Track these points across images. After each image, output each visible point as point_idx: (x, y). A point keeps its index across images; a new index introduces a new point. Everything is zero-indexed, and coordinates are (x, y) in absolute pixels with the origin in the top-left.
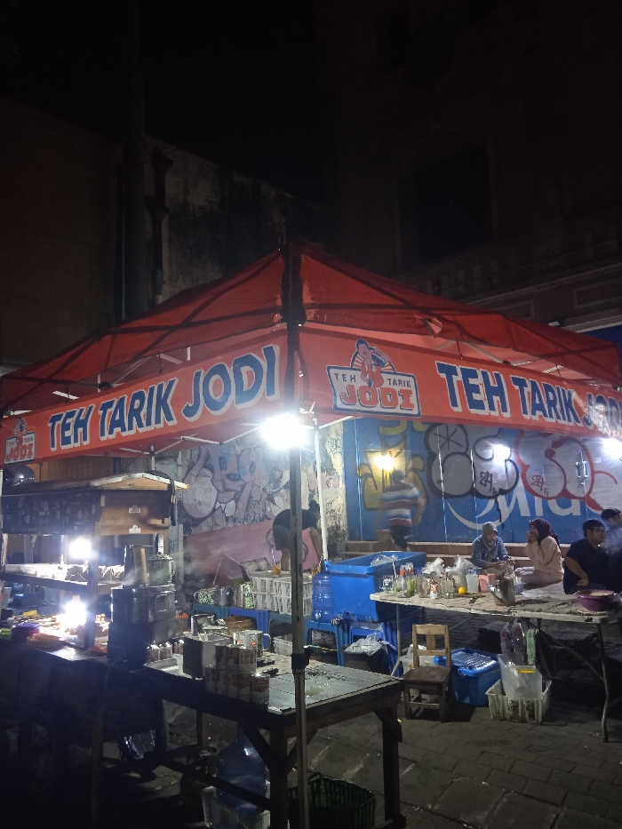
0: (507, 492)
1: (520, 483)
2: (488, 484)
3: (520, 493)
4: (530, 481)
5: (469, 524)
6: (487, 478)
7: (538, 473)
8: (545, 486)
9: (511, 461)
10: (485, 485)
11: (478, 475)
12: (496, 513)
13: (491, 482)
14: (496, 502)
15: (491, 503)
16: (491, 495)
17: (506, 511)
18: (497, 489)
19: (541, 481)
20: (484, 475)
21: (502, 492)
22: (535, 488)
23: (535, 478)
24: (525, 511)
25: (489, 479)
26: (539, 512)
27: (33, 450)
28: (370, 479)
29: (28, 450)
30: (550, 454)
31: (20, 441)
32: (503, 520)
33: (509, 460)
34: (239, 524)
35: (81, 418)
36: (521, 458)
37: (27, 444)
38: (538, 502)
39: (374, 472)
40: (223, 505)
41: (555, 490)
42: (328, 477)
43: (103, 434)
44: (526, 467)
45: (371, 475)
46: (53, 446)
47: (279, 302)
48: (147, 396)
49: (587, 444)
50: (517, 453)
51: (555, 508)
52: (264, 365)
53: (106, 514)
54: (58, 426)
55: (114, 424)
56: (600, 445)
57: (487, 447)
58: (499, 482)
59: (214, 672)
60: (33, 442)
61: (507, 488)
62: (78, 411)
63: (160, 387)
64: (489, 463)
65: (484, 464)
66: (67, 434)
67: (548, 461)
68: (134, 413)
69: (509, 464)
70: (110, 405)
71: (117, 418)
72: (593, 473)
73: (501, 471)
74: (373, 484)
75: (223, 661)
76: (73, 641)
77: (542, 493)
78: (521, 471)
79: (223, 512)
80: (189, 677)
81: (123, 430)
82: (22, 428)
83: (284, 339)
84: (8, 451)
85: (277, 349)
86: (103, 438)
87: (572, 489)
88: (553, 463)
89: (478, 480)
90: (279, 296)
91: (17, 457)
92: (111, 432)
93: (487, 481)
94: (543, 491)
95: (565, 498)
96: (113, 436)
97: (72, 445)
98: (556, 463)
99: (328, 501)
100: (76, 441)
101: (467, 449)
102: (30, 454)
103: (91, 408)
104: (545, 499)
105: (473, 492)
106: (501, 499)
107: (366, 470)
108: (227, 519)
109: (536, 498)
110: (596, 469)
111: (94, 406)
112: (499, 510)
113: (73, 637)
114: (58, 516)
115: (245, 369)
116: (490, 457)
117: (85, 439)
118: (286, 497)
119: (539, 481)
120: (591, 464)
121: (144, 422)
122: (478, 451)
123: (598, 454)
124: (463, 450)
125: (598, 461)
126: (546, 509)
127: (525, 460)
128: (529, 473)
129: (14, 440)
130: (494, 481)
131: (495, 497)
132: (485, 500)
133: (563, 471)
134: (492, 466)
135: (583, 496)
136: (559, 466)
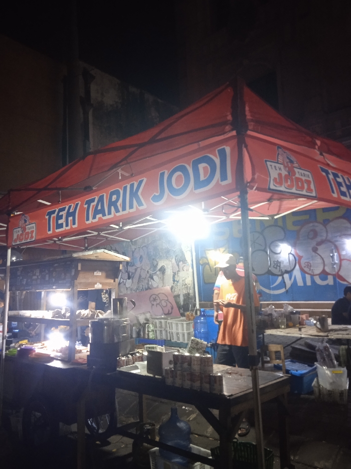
0: (289, 272)
1: (297, 267)
2: (278, 268)
3: (297, 273)
4: (303, 265)
5: (267, 291)
6: (278, 264)
7: (307, 261)
8: (312, 268)
9: (292, 254)
10: (276, 268)
11: (272, 262)
12: (283, 284)
13: (280, 266)
14: (283, 278)
15: (280, 278)
16: (280, 273)
17: (289, 283)
18: (283, 270)
19: (310, 265)
20: (275, 262)
21: (287, 272)
22: (306, 269)
23: (306, 264)
24: (300, 283)
25: (279, 265)
26: (309, 283)
27: (34, 234)
28: (207, 266)
29: (30, 235)
30: (315, 250)
31: (24, 229)
32: (287, 288)
33: (291, 253)
34: (133, 292)
35: (71, 211)
36: (298, 252)
37: (30, 231)
38: (308, 277)
39: (209, 261)
40: (125, 281)
41: (318, 270)
42: (183, 265)
43: (88, 219)
44: (300, 257)
45: (208, 264)
46: (49, 230)
47: (230, 118)
48: (121, 192)
49: (337, 243)
50: (295, 249)
51: (318, 281)
52: (217, 161)
53: (81, 275)
54: (54, 217)
55: (96, 212)
56: (344, 244)
57: (277, 246)
58: (285, 266)
59: (173, 373)
60: (34, 229)
61: (289, 269)
62: (67, 207)
63: (132, 186)
64: (279, 255)
65: (276, 256)
66: (60, 222)
67: (314, 253)
68: (112, 204)
69: (291, 256)
70: (93, 200)
71: (99, 208)
72: (341, 260)
73: (286, 260)
74: (209, 268)
75: (179, 365)
76: (59, 357)
77: (310, 272)
78: (298, 259)
79: (125, 284)
80: (151, 375)
81: (104, 215)
82: (25, 221)
83: (235, 142)
84: (15, 236)
85: (228, 150)
86: (87, 222)
87: (327, 269)
88: (317, 255)
89: (272, 265)
90: (229, 113)
91: (22, 239)
92: (94, 218)
93: (277, 266)
94: (311, 271)
95: (324, 275)
96: (96, 220)
97: (64, 228)
98: (318, 254)
99: (183, 279)
100: (67, 225)
101: (266, 248)
102: (32, 237)
103: (77, 204)
104: (312, 276)
105: (269, 273)
106: (286, 276)
107: (205, 261)
108: (127, 289)
109: (307, 275)
110: (342, 258)
111: (80, 203)
112: (284, 282)
113: (59, 354)
114: (47, 278)
115: (201, 166)
116: (278, 252)
117: (74, 224)
118: (160, 276)
119: (309, 265)
120: (340, 255)
121: (120, 209)
122: (272, 248)
123: (343, 249)
124: (263, 248)
125: (344, 253)
126: (313, 281)
127: (300, 253)
128: (303, 261)
129: (20, 229)
130: (282, 266)
131: (282, 275)
132: (276, 277)
133: (323, 260)
134: (280, 257)
135: (334, 273)
136: (321, 256)
